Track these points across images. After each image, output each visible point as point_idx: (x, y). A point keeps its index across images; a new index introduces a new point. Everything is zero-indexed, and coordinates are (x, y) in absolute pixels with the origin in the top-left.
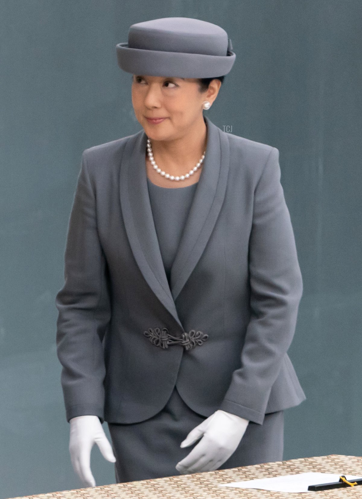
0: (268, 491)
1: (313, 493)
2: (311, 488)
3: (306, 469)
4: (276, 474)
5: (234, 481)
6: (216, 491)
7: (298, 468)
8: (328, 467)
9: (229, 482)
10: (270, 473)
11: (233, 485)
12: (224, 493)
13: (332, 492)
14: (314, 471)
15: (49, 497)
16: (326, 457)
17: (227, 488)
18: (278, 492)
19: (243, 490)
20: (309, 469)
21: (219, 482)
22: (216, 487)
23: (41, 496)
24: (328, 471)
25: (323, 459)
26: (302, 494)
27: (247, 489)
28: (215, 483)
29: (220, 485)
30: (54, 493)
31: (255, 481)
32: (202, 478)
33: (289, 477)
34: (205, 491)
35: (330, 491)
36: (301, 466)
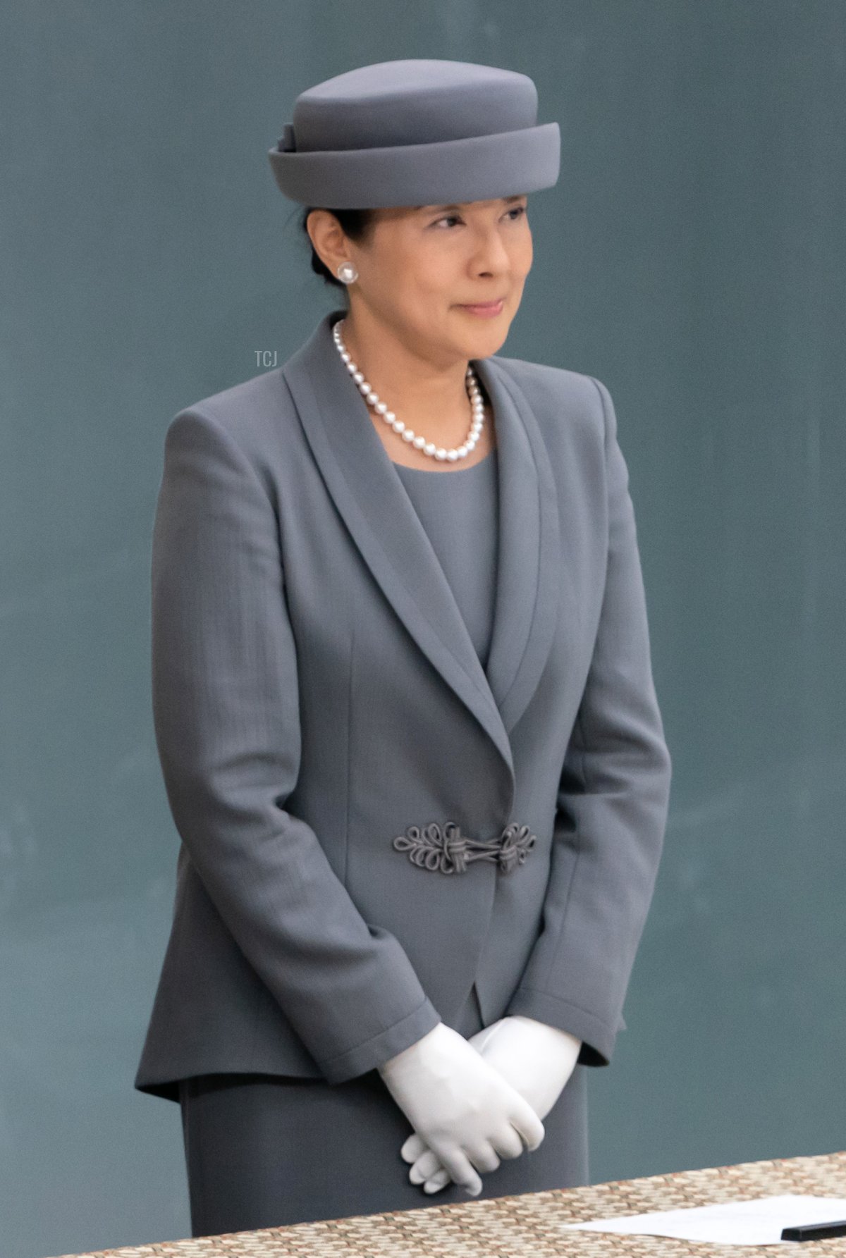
0: (684, 1242)
1: (794, 1246)
2: (790, 1234)
3: (776, 1186)
4: (704, 1200)
5: (599, 1216)
6: (554, 1241)
7: (757, 1184)
8: (830, 1182)
9: (588, 1219)
10: (688, 1199)
11: (596, 1226)
12: (575, 1245)
13: (839, 1245)
14: (798, 1193)
15: (144, 1255)
16: (825, 1158)
17: (583, 1233)
18: (708, 1245)
19: (623, 1238)
20: (785, 1187)
21: (562, 1218)
22: (555, 1230)
23: (124, 1251)
24: (832, 1191)
25: (819, 1164)
26: (768, 1249)
27: (631, 1237)
28: (553, 1221)
29: (566, 1227)
30: (158, 1246)
31: (651, 1216)
32: (521, 1208)
33: (735, 1207)
34: (527, 1241)
35: (837, 1240)
36: (765, 1180)
